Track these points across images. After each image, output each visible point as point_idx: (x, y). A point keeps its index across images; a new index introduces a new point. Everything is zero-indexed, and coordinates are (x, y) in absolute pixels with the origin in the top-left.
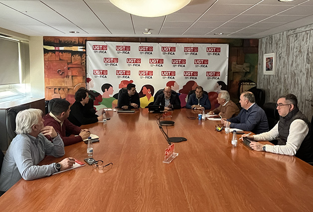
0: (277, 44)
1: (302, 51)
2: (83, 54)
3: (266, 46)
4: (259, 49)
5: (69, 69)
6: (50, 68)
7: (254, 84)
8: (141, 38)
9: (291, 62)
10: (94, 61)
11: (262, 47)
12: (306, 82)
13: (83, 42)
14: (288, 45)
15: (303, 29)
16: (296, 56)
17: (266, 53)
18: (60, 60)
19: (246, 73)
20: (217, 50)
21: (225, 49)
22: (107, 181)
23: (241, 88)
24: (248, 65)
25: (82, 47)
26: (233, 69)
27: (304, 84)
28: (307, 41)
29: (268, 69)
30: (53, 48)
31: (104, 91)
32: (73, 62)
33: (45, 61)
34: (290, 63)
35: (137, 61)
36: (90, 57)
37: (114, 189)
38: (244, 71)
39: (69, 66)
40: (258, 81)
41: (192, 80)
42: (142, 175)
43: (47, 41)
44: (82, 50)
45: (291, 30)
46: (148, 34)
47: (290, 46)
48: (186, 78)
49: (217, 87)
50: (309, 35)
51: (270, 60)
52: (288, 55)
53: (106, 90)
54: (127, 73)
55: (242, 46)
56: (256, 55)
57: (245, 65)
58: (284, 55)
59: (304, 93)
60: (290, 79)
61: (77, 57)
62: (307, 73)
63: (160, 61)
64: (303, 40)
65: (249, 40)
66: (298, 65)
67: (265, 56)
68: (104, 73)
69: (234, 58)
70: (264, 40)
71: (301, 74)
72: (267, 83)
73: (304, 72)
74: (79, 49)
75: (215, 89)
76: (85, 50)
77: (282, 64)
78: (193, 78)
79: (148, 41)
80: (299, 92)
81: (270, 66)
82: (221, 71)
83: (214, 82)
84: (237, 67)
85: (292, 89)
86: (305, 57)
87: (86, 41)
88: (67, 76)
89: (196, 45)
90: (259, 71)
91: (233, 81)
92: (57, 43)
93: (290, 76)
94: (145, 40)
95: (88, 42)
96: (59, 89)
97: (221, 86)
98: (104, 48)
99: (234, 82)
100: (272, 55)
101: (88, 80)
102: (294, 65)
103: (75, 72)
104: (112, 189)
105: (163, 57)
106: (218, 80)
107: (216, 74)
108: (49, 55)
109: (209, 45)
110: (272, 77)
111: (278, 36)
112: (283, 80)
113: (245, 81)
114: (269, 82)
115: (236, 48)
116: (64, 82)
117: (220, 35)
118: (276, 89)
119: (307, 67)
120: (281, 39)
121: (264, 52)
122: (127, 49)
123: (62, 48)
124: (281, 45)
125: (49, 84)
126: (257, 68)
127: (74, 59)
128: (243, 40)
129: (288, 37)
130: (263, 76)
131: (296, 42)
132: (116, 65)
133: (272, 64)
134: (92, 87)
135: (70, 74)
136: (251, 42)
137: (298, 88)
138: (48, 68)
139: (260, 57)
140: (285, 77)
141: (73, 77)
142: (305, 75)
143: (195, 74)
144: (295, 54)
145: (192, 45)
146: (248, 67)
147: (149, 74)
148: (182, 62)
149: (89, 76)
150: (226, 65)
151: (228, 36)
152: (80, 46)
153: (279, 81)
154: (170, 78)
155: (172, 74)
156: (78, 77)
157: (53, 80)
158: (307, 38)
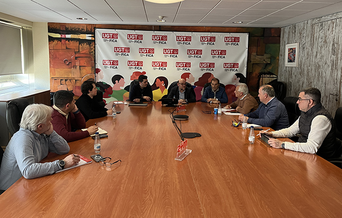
0: (300, 34)
1: (328, 41)
2: (92, 43)
3: (289, 35)
4: (281, 39)
5: (76, 58)
6: (56, 58)
7: (274, 76)
8: (155, 26)
10: (104, 50)
11: (284, 37)
12: (331, 75)
13: (91, 30)
14: (313, 35)
15: (329, 18)
17: (288, 43)
18: (67, 48)
19: (267, 65)
20: (236, 40)
21: (244, 38)
22: (115, 179)
23: (261, 80)
24: (268, 56)
25: (91, 35)
26: (252, 60)
27: (328, 77)
28: (332, 31)
29: (290, 61)
30: (58, 36)
31: (114, 83)
32: (80, 50)
33: (49, 49)
34: (315, 54)
35: (151, 51)
36: (100, 46)
37: (122, 188)
38: (264, 62)
39: (77, 55)
40: (279, 73)
41: (208, 72)
42: (152, 173)
43: (52, 28)
44: (90, 38)
45: (317, 18)
46: (163, 23)
47: (315, 36)
48: (202, 70)
49: (235, 79)
50: (335, 24)
51: (292, 51)
52: (312, 45)
53: (117, 81)
54: (139, 64)
55: (263, 36)
56: (278, 45)
57: (266, 56)
58: (308, 45)
59: (328, 87)
60: (313, 72)
61: (85, 46)
62: (333, 65)
63: (175, 52)
64: (329, 30)
65: (270, 29)
66: (322, 56)
67: (288, 47)
68: (114, 63)
69: (254, 49)
70: (287, 30)
71: (326, 66)
72: (289, 76)
74: (88, 37)
75: (233, 82)
76: (93, 39)
77: (306, 55)
78: (209, 70)
79: (162, 29)
80: (323, 85)
81: (292, 57)
82: (240, 62)
83: (232, 74)
84: (257, 58)
85: (315, 83)
86: (331, 48)
87: (95, 28)
88: (75, 67)
89: (213, 34)
90: (281, 63)
91: (252, 73)
92: (63, 31)
93: (313, 68)
94: (159, 29)
95: (97, 30)
96: (66, 80)
97: (239, 79)
98: (114, 36)
99: (254, 75)
100: (295, 46)
101: (97, 71)
102: (319, 56)
103: (83, 62)
104: (120, 189)
105: (178, 47)
106: (236, 72)
107: (235, 65)
108: (54, 43)
109: (228, 35)
110: (294, 69)
111: (302, 24)
112: (306, 72)
113: (265, 74)
114: (291, 74)
115: (256, 38)
116: (71, 72)
117: (239, 24)
118: (298, 82)
119: (332, 58)
120: (305, 28)
121: (286, 43)
122: (139, 37)
123: (68, 36)
124: (305, 35)
125: (55, 75)
126: (278, 60)
127: (82, 47)
128: (264, 29)
129: (312, 26)
130: (285, 68)
131: (321, 31)
132: (128, 55)
133: (294, 55)
134: (102, 78)
135: (77, 64)
136: (273, 31)
137: (322, 81)
138: (54, 58)
139: (282, 47)
140: (308, 69)
141: (81, 68)
142: (330, 67)
143: (211, 65)
144: (320, 45)
145: (209, 34)
146: (269, 58)
147: (163, 65)
148: (198, 52)
149: (98, 66)
150: (245, 55)
151: (247, 25)
152: (88, 34)
153: (301, 73)
154: (185, 69)
155: (187, 65)
156: (86, 68)
157: (58, 70)
158: (333, 28)
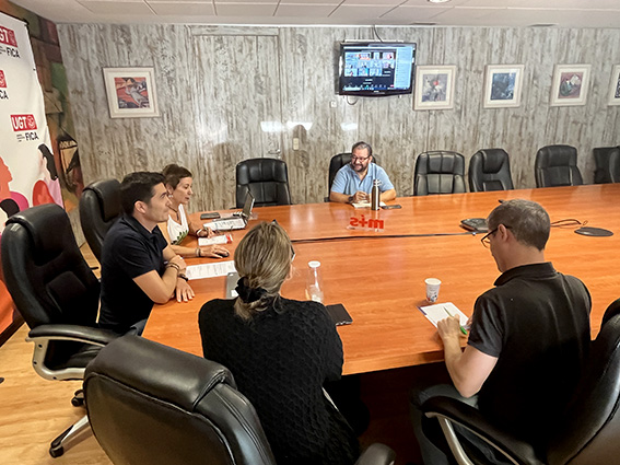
9: (212, 91)
16: (227, 80)
73: (252, 107)
